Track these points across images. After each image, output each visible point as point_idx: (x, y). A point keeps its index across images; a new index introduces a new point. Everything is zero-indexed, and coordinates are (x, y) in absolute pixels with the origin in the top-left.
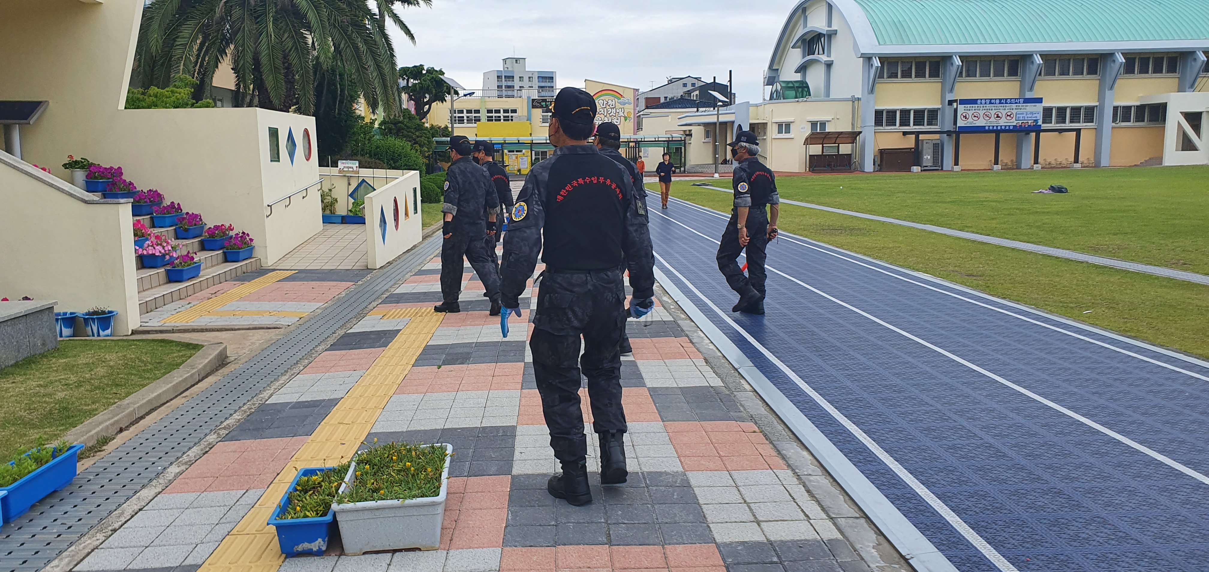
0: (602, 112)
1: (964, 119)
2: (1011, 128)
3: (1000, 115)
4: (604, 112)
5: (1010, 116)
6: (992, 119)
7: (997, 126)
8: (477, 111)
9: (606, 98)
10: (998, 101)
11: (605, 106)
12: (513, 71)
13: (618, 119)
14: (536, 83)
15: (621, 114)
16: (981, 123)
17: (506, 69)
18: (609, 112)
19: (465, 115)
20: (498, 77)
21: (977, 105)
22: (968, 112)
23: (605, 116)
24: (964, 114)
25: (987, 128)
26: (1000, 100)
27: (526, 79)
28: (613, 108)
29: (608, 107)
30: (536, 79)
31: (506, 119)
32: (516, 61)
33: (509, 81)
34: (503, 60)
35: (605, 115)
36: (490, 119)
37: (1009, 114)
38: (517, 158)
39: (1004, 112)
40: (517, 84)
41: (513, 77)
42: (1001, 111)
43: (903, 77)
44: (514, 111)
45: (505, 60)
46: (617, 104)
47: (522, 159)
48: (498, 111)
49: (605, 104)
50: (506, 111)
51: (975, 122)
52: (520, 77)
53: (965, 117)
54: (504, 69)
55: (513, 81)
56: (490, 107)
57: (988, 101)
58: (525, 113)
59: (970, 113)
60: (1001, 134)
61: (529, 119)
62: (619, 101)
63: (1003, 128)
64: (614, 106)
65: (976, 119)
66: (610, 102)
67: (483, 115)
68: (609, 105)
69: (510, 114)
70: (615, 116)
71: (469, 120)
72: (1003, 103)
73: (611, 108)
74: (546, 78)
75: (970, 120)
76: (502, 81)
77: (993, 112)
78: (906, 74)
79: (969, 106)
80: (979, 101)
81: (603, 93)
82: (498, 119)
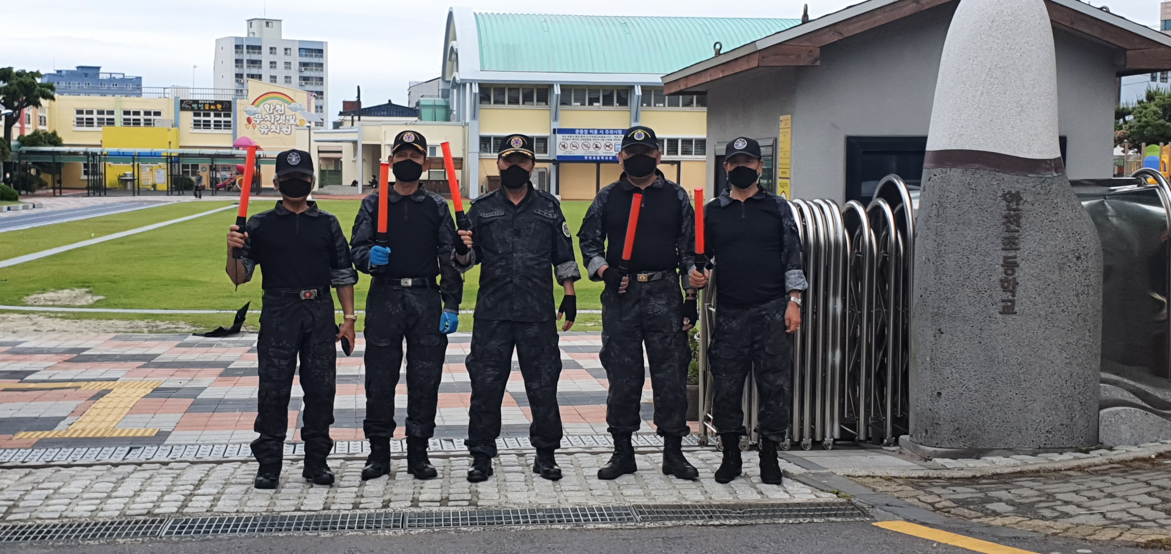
0: (269, 119)
1: (563, 148)
2: (611, 158)
3: (599, 145)
4: (271, 118)
5: (609, 146)
6: (591, 149)
7: (596, 157)
8: (111, 113)
9: (274, 102)
10: (596, 132)
11: (271, 112)
12: (259, 39)
13: (288, 128)
14: (295, 59)
15: (292, 121)
16: (579, 152)
17: (251, 35)
18: (277, 119)
19: (95, 116)
20: (237, 47)
21: (575, 135)
22: (566, 141)
23: (273, 124)
24: (563, 144)
25: (586, 158)
26: (599, 130)
27: (280, 51)
28: (282, 114)
29: (275, 113)
30: (295, 52)
31: (148, 123)
32: (267, 23)
33: (254, 53)
34: (248, 21)
35: (272, 122)
36: (127, 122)
37: (608, 144)
38: (151, 170)
39: (603, 143)
40: (265, 57)
41: (260, 48)
42: (600, 141)
43: (510, 103)
44: (158, 114)
45: (250, 22)
46: (287, 109)
47: (158, 172)
48: (137, 113)
49: (271, 109)
50: (147, 113)
51: (574, 152)
52: (271, 48)
53: (564, 146)
54: (248, 34)
55: (260, 53)
56: (127, 108)
57: (586, 131)
58: (172, 117)
59: (569, 142)
60: (601, 165)
61: (175, 125)
62: (289, 106)
63: (602, 158)
64: (283, 112)
65: (575, 148)
66: (278, 107)
67: (118, 117)
68: (277, 111)
69: (152, 117)
70: (285, 124)
71: (101, 122)
72: (601, 134)
73: (280, 115)
74: (311, 50)
75: (569, 149)
76: (242, 52)
77: (592, 142)
78: (514, 101)
79: (567, 135)
80: (577, 131)
81: (270, 95)
82: (137, 123)
